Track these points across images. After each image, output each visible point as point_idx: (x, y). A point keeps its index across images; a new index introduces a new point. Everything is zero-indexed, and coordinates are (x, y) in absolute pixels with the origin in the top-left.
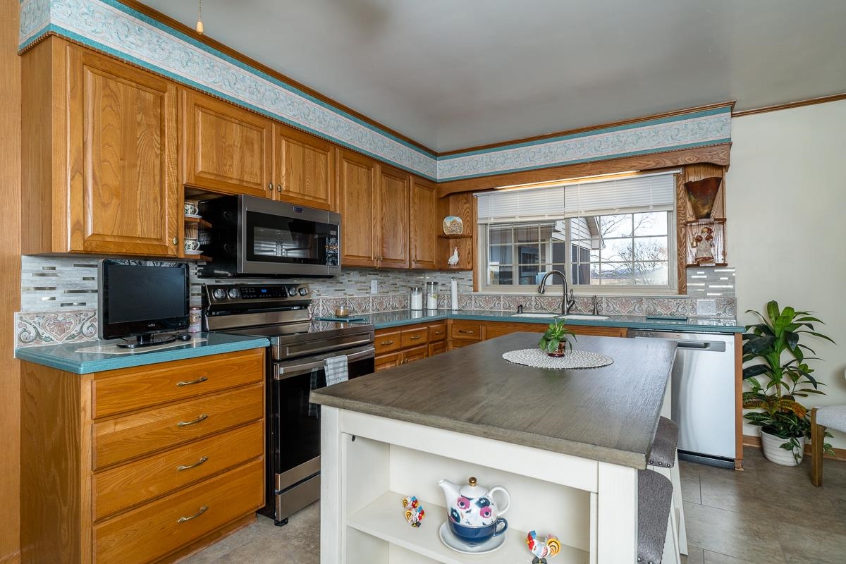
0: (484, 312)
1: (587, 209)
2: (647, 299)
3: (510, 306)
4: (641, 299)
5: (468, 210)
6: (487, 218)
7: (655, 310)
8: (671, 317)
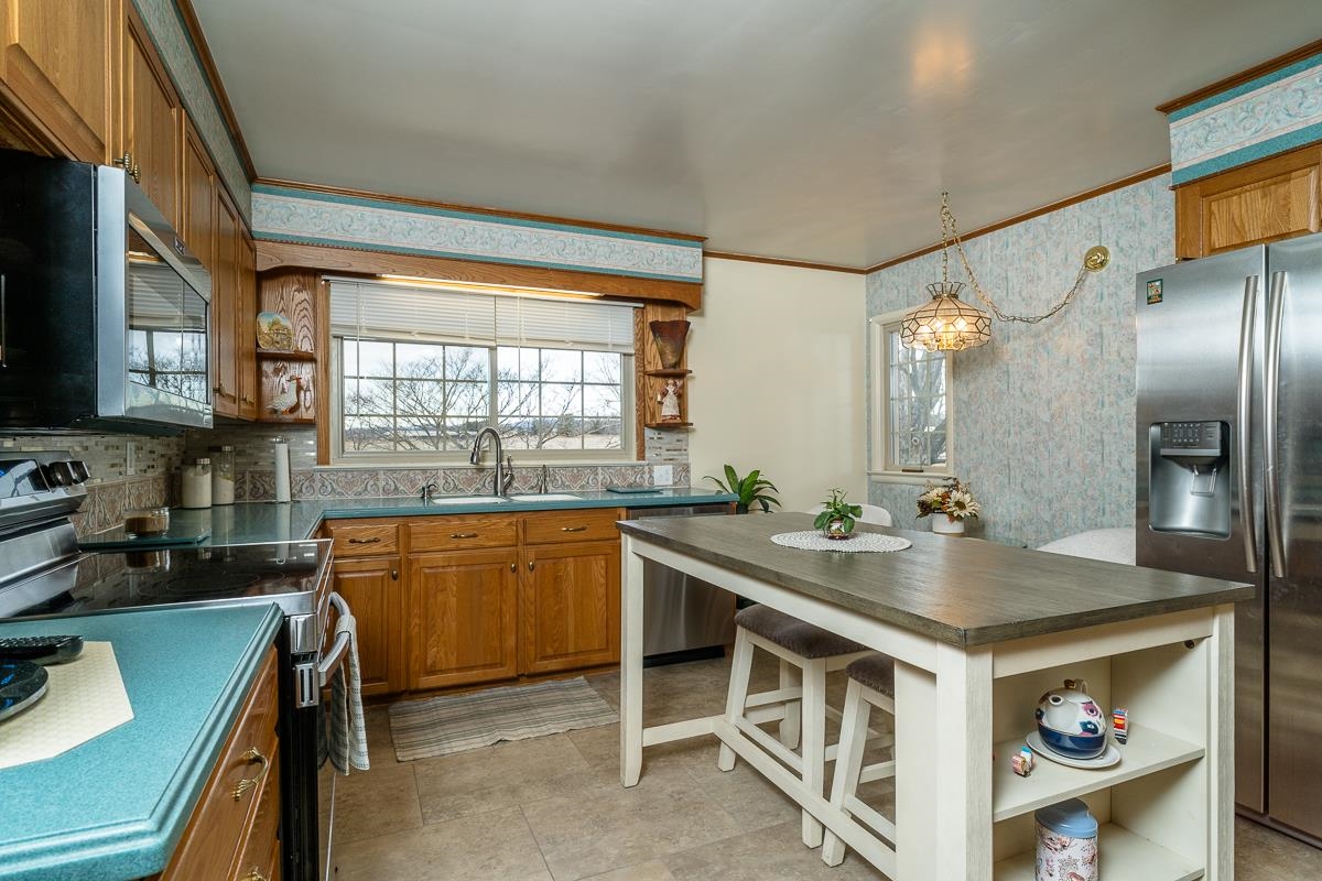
0: (342, 502)
1: (530, 336)
2: (603, 467)
3: (396, 488)
4: (596, 467)
5: (305, 305)
6: (355, 328)
7: (612, 482)
8: (629, 490)
